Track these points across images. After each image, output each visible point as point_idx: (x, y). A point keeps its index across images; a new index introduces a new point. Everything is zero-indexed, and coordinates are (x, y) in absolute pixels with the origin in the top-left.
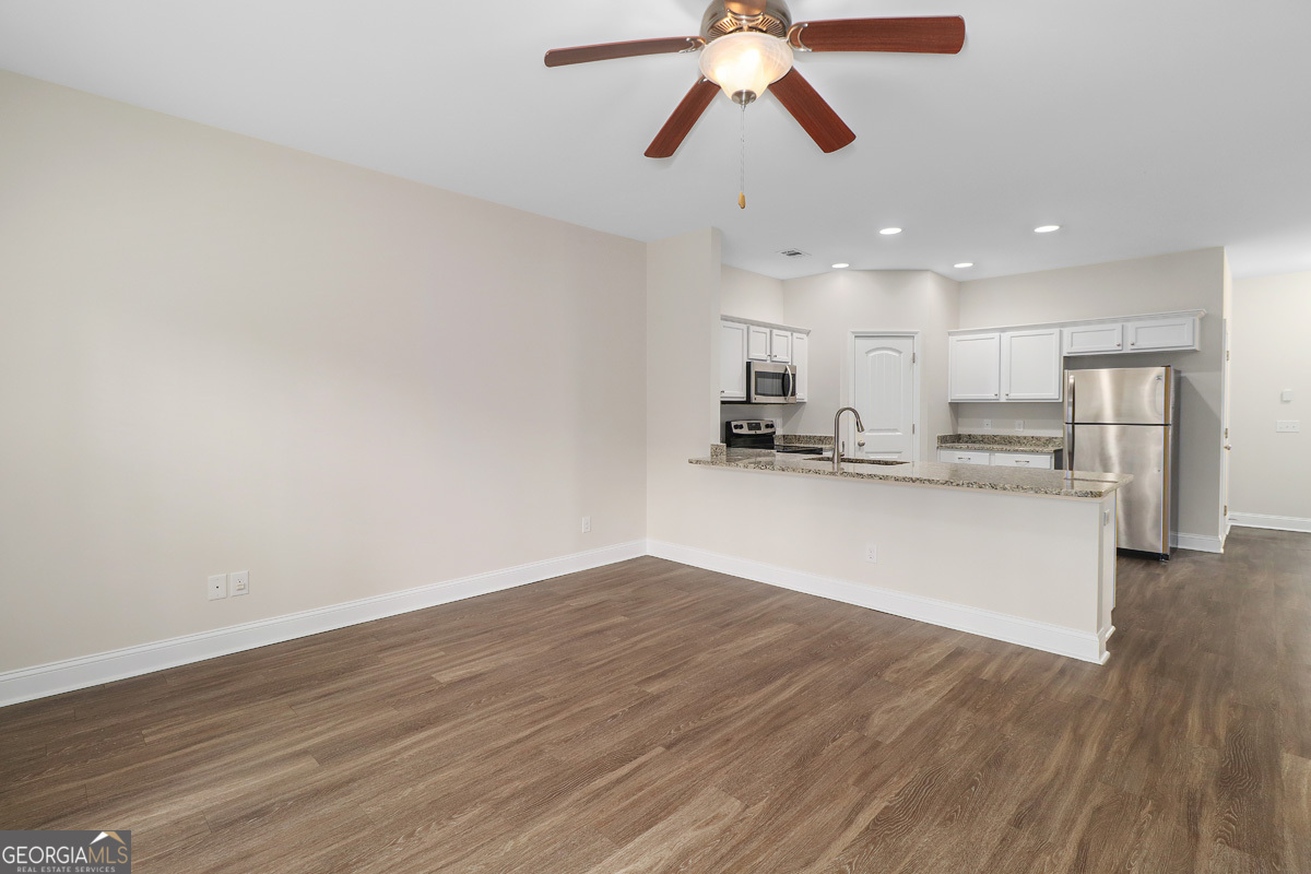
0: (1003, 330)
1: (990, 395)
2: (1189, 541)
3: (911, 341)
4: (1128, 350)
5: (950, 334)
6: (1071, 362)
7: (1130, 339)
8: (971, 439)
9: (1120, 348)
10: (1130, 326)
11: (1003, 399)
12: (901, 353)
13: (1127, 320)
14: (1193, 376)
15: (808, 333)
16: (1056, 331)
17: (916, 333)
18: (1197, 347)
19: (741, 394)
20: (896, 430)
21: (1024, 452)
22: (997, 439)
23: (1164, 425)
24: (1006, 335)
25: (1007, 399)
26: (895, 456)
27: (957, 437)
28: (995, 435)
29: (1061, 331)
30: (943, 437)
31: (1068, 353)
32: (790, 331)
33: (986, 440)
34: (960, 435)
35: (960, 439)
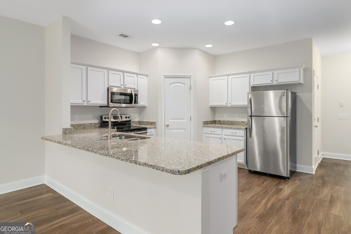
0: (229, 75)
1: (224, 104)
2: (301, 168)
3: (189, 79)
4: (275, 83)
5: (210, 77)
6: (254, 89)
7: (275, 79)
8: (220, 122)
9: (272, 82)
10: (276, 73)
11: (229, 106)
12: (184, 84)
13: (275, 70)
14: (302, 95)
15: (147, 76)
16: (248, 75)
17: (191, 76)
18: (302, 82)
19: (105, 103)
20: (183, 119)
21: (234, 129)
22: (229, 122)
23: (287, 117)
24: (230, 77)
25: (231, 105)
26: (183, 131)
27: (214, 122)
28: (228, 120)
29: (250, 75)
30: (206, 122)
31: (253, 85)
32: (137, 74)
33: (225, 123)
34: (216, 121)
35: (215, 122)
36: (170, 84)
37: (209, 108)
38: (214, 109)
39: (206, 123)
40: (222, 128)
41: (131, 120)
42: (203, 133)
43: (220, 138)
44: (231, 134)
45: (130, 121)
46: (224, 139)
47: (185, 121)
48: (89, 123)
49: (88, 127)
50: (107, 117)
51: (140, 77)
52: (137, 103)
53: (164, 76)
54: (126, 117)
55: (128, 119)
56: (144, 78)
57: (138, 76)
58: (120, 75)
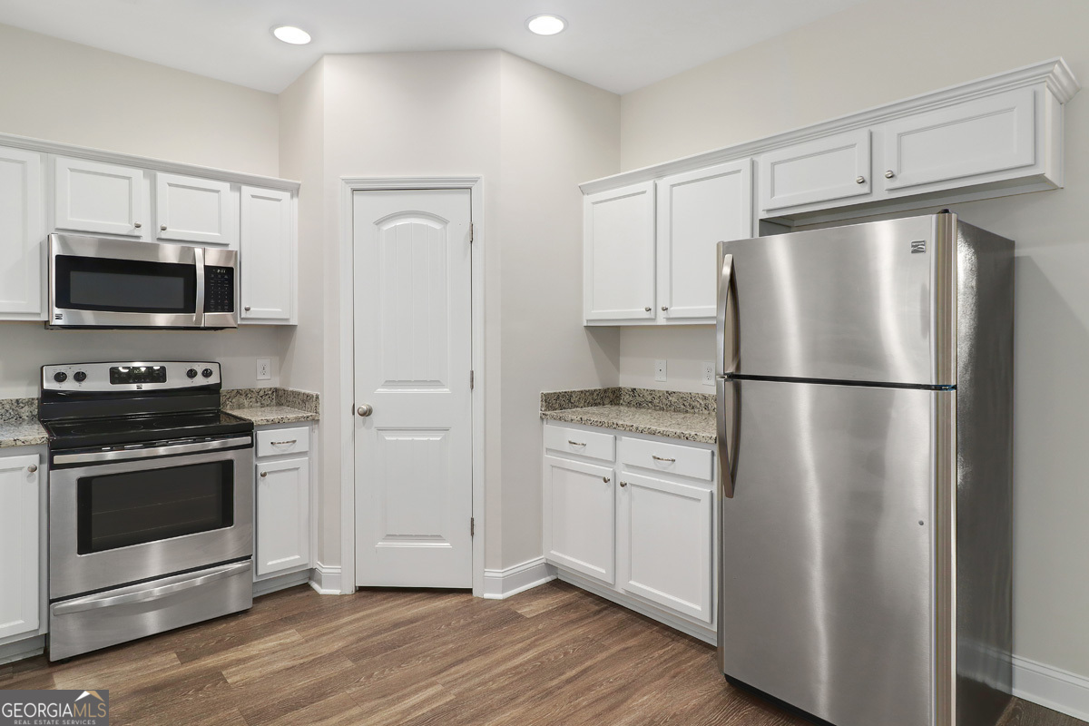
0: (660, 172)
1: (637, 311)
3: (465, 197)
4: (880, 191)
5: (584, 190)
7: (886, 163)
8: (636, 398)
9: (865, 189)
10: (888, 131)
11: (661, 321)
12: (444, 222)
13: (883, 115)
15: (295, 191)
16: (744, 163)
17: (475, 180)
18: (1046, 168)
19: (29, 308)
20: (436, 383)
21: (665, 436)
22: (673, 399)
23: (937, 388)
24: (664, 183)
25: (668, 319)
26: (436, 438)
27: (611, 396)
28: (671, 390)
29: (753, 164)
30: (558, 396)
31: (769, 211)
32: (237, 181)
33: (656, 401)
34: (620, 388)
35: (618, 397)
36: (379, 223)
37: (583, 332)
38: (608, 337)
39: (557, 403)
40: (613, 427)
41: (219, 385)
42: (544, 450)
43: (605, 481)
44: (652, 464)
45: (214, 390)
46: (622, 485)
47: (446, 390)
50: (71, 371)
51: (253, 196)
52: (231, 309)
53: (347, 183)
54: (192, 374)
55: (199, 381)
56: (279, 200)
57: (245, 188)
58: (129, 178)
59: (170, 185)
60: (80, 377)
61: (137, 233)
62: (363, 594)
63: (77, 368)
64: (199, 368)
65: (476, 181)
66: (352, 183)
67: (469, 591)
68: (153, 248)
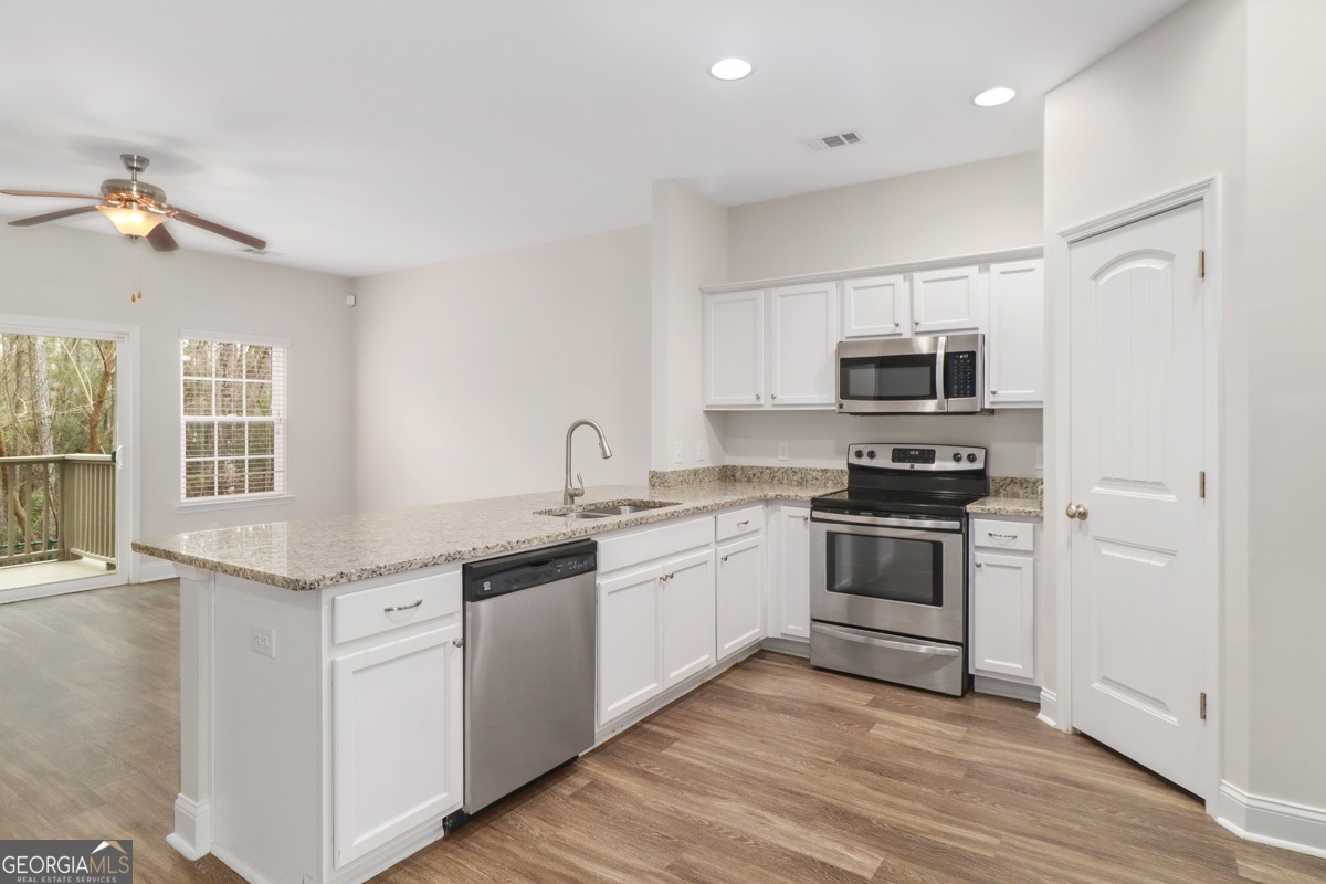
12: (1167, 256)
17: (1207, 185)
20: (1158, 486)
26: (1159, 563)
36: (1096, 277)
41: (985, 471)
45: (979, 475)
47: (1171, 498)
48: (819, 468)
49: (815, 481)
50: (865, 450)
51: (1003, 273)
52: (973, 394)
53: (1063, 236)
54: (957, 458)
55: (965, 465)
56: (1032, 270)
57: (993, 267)
58: (893, 285)
59: (924, 282)
60: (872, 455)
61: (898, 332)
62: (1078, 739)
63: (870, 448)
64: (965, 452)
65: (1209, 186)
66: (1068, 235)
67: (1201, 801)
68: (908, 342)
